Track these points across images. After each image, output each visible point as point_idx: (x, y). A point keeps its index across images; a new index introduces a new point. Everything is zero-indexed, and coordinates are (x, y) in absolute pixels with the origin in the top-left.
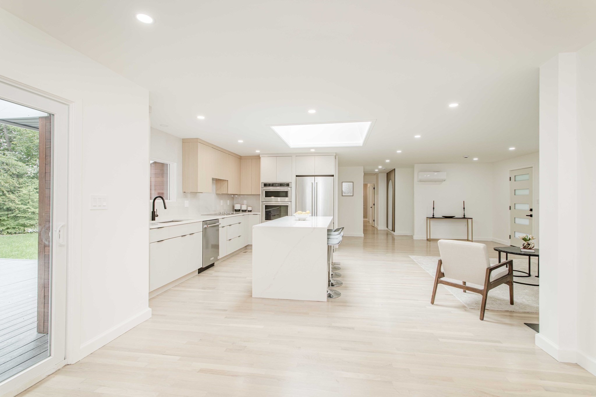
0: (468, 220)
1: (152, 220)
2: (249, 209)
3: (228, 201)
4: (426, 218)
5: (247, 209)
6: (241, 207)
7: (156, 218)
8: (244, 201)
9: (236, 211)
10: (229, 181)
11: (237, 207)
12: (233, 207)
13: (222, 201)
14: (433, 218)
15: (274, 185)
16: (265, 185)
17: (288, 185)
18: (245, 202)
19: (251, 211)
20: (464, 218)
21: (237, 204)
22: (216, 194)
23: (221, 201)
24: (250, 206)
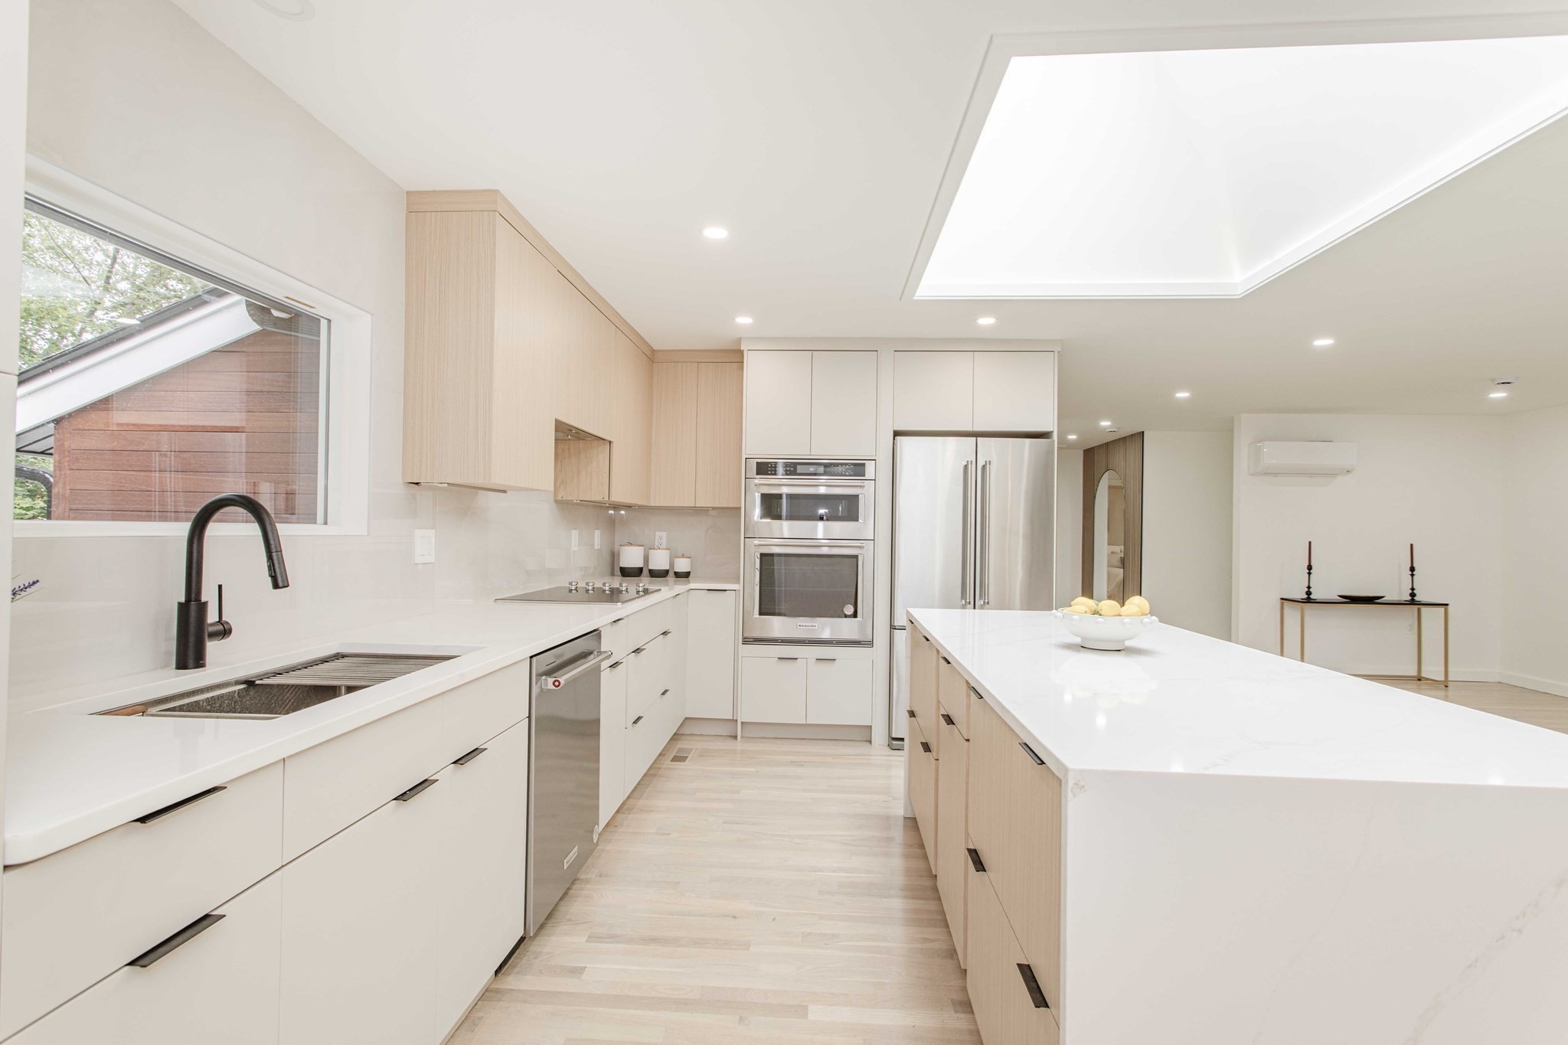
0: (1419, 611)
1: (182, 665)
2: (682, 565)
3: (597, 533)
4: (1279, 601)
5: (672, 564)
6: (646, 560)
7: (212, 647)
8: (657, 533)
9: (626, 572)
10: (614, 446)
11: (632, 557)
12: (614, 556)
13: (575, 534)
14: (1308, 600)
15: (800, 469)
16: (765, 468)
17: (858, 469)
18: (661, 537)
19: (687, 575)
20: (1412, 602)
21: (631, 544)
22: (557, 502)
23: (574, 531)
24: (683, 556)
